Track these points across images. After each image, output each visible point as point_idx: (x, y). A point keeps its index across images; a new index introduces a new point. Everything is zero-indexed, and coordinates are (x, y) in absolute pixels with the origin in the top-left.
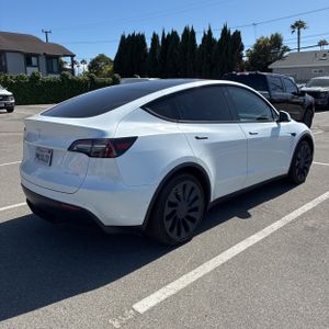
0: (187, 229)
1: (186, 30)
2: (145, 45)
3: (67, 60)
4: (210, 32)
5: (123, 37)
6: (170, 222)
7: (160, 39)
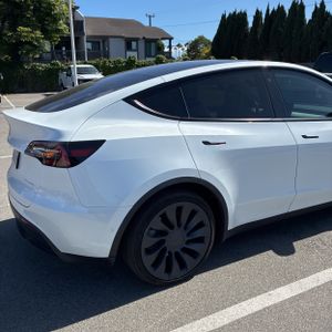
0: (182, 265)
1: (294, 5)
2: (247, 23)
3: (166, 43)
4: (322, 5)
5: (224, 16)
6: (153, 257)
7: (264, 16)
